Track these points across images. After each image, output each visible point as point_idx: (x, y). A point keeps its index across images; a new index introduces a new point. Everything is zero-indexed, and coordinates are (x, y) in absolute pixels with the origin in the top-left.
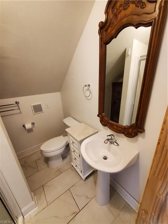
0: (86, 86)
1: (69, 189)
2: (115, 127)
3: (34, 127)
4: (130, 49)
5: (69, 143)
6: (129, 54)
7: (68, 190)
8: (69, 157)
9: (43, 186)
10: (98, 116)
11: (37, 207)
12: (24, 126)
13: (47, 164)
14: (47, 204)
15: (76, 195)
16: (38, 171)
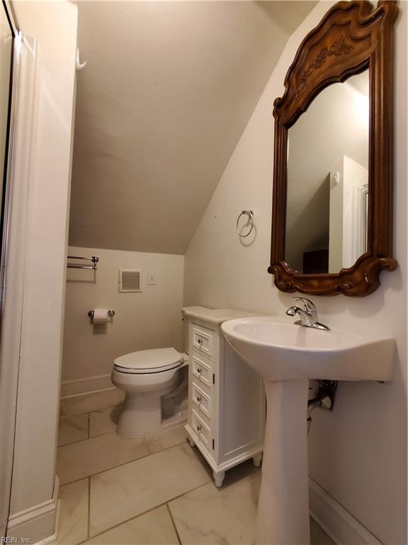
0: (243, 213)
1: (166, 503)
2: (315, 283)
3: (112, 322)
4: (338, 174)
5: (187, 366)
6: (338, 181)
7: (161, 505)
8: (180, 414)
9: (89, 477)
10: (270, 270)
11: (53, 537)
12: (91, 314)
13: (116, 426)
14: (88, 535)
15: (187, 526)
16: (89, 438)
